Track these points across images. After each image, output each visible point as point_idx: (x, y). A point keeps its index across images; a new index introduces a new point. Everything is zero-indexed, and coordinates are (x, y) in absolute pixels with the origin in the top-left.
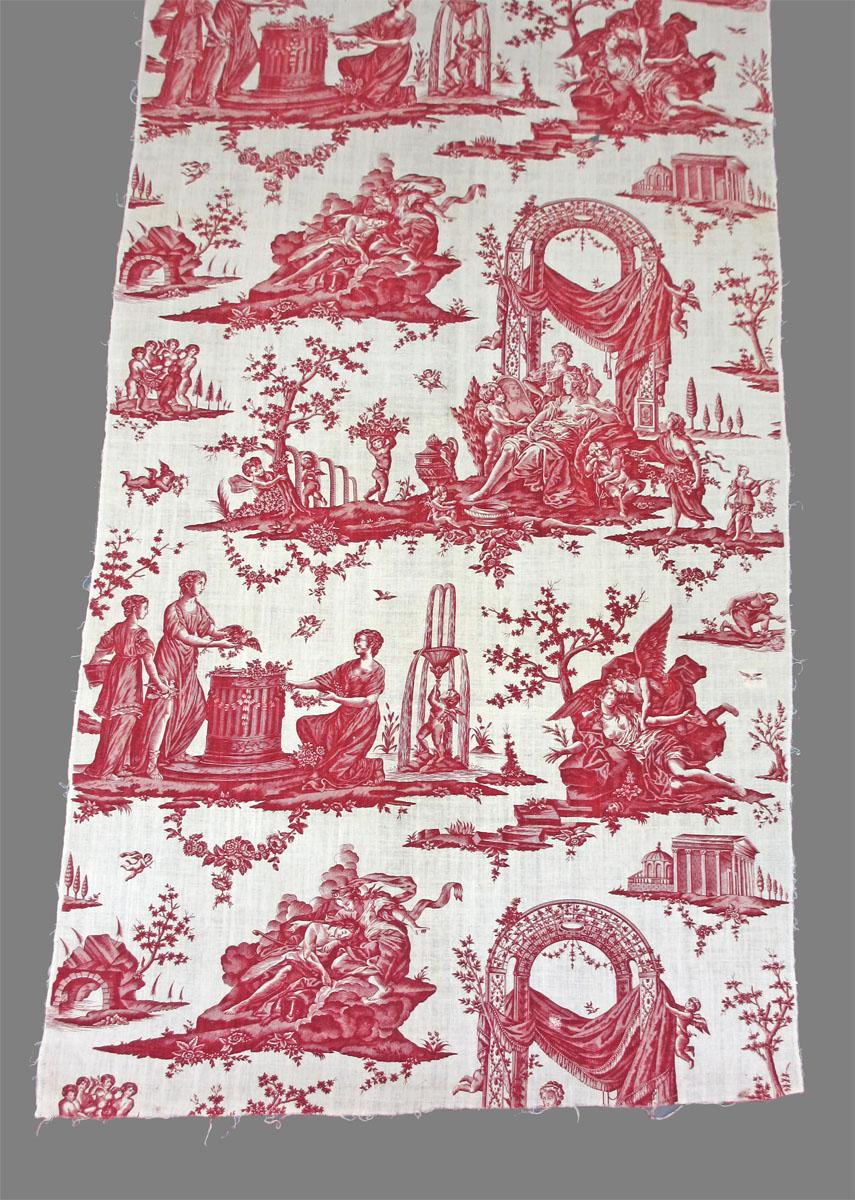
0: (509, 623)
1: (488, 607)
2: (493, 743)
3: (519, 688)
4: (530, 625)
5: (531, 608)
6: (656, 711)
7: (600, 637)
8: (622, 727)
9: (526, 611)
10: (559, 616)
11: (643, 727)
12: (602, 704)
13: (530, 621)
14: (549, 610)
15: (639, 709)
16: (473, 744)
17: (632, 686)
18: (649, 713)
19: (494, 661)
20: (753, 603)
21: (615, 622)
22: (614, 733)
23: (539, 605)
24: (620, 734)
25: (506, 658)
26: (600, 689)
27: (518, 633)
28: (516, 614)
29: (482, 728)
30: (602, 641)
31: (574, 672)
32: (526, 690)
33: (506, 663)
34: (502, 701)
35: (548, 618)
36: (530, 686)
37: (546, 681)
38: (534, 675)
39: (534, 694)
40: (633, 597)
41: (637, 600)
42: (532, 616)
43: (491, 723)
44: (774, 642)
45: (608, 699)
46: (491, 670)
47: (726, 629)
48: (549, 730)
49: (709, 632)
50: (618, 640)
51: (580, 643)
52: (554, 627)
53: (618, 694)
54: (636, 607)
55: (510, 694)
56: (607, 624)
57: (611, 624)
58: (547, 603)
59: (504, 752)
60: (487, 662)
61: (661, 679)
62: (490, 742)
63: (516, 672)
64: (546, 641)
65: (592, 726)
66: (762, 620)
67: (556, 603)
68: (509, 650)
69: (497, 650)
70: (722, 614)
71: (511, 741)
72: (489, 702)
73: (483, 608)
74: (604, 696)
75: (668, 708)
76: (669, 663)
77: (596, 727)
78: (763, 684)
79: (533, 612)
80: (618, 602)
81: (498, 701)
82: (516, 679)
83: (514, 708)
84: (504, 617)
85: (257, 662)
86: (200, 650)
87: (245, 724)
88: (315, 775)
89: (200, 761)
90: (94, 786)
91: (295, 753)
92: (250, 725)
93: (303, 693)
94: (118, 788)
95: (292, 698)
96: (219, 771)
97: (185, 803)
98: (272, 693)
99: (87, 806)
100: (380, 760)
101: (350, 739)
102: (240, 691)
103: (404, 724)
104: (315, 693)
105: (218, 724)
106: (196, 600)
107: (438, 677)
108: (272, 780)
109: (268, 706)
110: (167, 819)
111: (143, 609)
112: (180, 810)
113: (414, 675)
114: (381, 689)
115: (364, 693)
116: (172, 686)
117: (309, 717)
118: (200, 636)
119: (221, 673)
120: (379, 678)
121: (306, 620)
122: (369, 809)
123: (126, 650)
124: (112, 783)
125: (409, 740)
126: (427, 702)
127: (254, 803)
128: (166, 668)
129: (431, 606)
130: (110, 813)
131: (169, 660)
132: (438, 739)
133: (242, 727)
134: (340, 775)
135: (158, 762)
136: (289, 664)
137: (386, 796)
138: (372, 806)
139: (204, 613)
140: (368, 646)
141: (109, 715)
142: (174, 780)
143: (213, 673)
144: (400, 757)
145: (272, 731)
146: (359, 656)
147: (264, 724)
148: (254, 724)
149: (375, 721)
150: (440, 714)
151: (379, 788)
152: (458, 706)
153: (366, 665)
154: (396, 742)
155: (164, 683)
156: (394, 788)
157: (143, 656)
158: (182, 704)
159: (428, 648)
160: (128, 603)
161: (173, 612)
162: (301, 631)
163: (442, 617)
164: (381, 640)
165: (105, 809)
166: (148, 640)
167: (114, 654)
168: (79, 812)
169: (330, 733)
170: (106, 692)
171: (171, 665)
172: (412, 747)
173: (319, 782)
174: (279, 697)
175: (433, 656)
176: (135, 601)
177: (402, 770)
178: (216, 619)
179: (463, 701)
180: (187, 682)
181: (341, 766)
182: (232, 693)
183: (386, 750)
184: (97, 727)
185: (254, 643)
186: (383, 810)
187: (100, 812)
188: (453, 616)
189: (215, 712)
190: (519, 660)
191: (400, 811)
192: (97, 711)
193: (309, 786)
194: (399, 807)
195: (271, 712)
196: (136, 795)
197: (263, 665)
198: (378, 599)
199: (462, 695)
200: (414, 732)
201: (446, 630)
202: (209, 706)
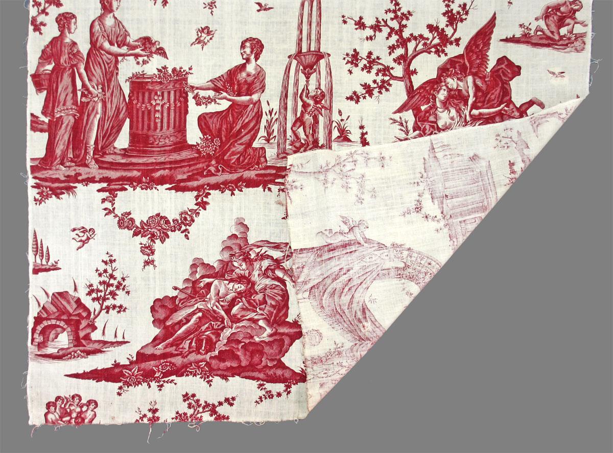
0: (363, 29)
1: (347, 15)
2: (351, 133)
3: (371, 86)
4: (380, 31)
5: (382, 16)
6: (479, 105)
7: (437, 41)
8: (452, 119)
9: (377, 18)
10: (404, 22)
11: (468, 118)
12: (437, 99)
13: (381, 27)
14: (396, 17)
15: (466, 104)
16: (336, 133)
17: (461, 84)
18: (474, 106)
19: (352, 63)
20: (562, 9)
21: (450, 28)
22: (446, 124)
23: (388, 13)
24: (450, 124)
25: (361, 60)
26: (436, 86)
27: (371, 38)
28: (369, 21)
29: (342, 120)
30: (438, 44)
31: (415, 72)
32: (377, 87)
33: (361, 65)
34: (358, 97)
35: (395, 25)
36: (380, 84)
37: (393, 79)
38: (384, 75)
39: (383, 91)
40: (465, 5)
41: (468, 7)
42: (383, 23)
43: (349, 116)
44: (577, 44)
45: (442, 95)
46: (349, 70)
47: (539, 33)
48: (395, 121)
49: (525, 35)
50: (451, 43)
51: (420, 47)
52: (399, 32)
53: (450, 90)
54: (467, 13)
55: (364, 91)
56: (443, 30)
57: (446, 29)
58: (395, 11)
59: (359, 140)
60: (346, 64)
61: (485, 77)
62: (348, 132)
63: (369, 72)
64: (393, 45)
65: (428, 118)
66: (568, 24)
67: (401, 11)
68: (363, 54)
69: (354, 53)
70: (537, 19)
71: (365, 131)
72: (347, 98)
73: (343, 17)
74: (438, 92)
75: (489, 101)
76: (491, 64)
77: (432, 118)
78: (565, 81)
79: (383, 20)
80: (452, 10)
81: (355, 98)
82: (369, 78)
83: (367, 103)
84: (360, 24)
85: (165, 68)
86: (120, 58)
87: (158, 121)
88: (213, 162)
89: (125, 153)
90: (47, 175)
91: (198, 144)
92: (162, 122)
93: (202, 93)
94: (65, 176)
95: (194, 98)
96: (141, 161)
97: (117, 187)
98: (178, 94)
99: (43, 191)
100: (263, 149)
101: (239, 131)
102: (153, 94)
103: (282, 119)
104: (211, 93)
105: (138, 121)
106: (114, 16)
107: (308, 78)
108: (181, 167)
109: (176, 105)
110: (104, 201)
111: (73, 24)
112: (113, 193)
113: (288, 77)
114: (263, 88)
115: (249, 93)
116: (100, 90)
117: (207, 114)
118: (119, 46)
119: (138, 78)
120: (261, 79)
121: (202, 30)
122: (256, 189)
123: (62, 61)
124: (61, 172)
125: (285, 131)
126: (299, 99)
127: (168, 186)
128: (93, 75)
129: (302, 15)
130: (61, 196)
131: (96, 67)
132: (308, 130)
133: (156, 123)
134: (233, 161)
135: (93, 155)
136: (190, 69)
137: (269, 178)
138: (258, 186)
139: (121, 26)
140: (252, 52)
141: (53, 116)
142: (107, 168)
143: (131, 78)
144: (278, 145)
145: (180, 126)
146: (245, 61)
147: (173, 120)
148: (165, 120)
149: (259, 116)
150: (309, 110)
151: (263, 172)
152: (323, 102)
153: (251, 68)
154: (275, 133)
155: (94, 87)
156: (274, 172)
157: (76, 65)
158: (109, 105)
159: (300, 52)
160: (61, 19)
161: (97, 27)
162: (199, 41)
163: (310, 25)
164: (262, 46)
165: (57, 193)
166: (79, 52)
167: (53, 64)
168: (38, 197)
169: (224, 127)
170: (50, 97)
171: (98, 72)
172: (288, 137)
173: (217, 168)
174: (184, 97)
175: (303, 59)
176: (65, 18)
177: (280, 156)
178: (130, 31)
179: (327, 97)
180: (112, 87)
181: (233, 154)
182: (147, 95)
183: (268, 140)
184: (45, 127)
185: (162, 52)
186: (267, 190)
187: (53, 196)
188: (319, 24)
189: (135, 112)
190: (372, 61)
191: (279, 190)
192: (44, 113)
193: (210, 171)
194: (278, 187)
195: (178, 111)
196: (79, 182)
197: (170, 71)
198: (259, 11)
199: (326, 93)
200: (289, 125)
201: (313, 37)
202: (130, 106)
